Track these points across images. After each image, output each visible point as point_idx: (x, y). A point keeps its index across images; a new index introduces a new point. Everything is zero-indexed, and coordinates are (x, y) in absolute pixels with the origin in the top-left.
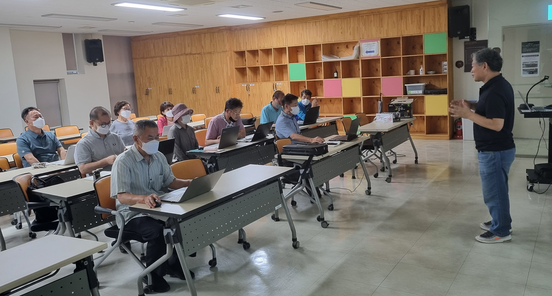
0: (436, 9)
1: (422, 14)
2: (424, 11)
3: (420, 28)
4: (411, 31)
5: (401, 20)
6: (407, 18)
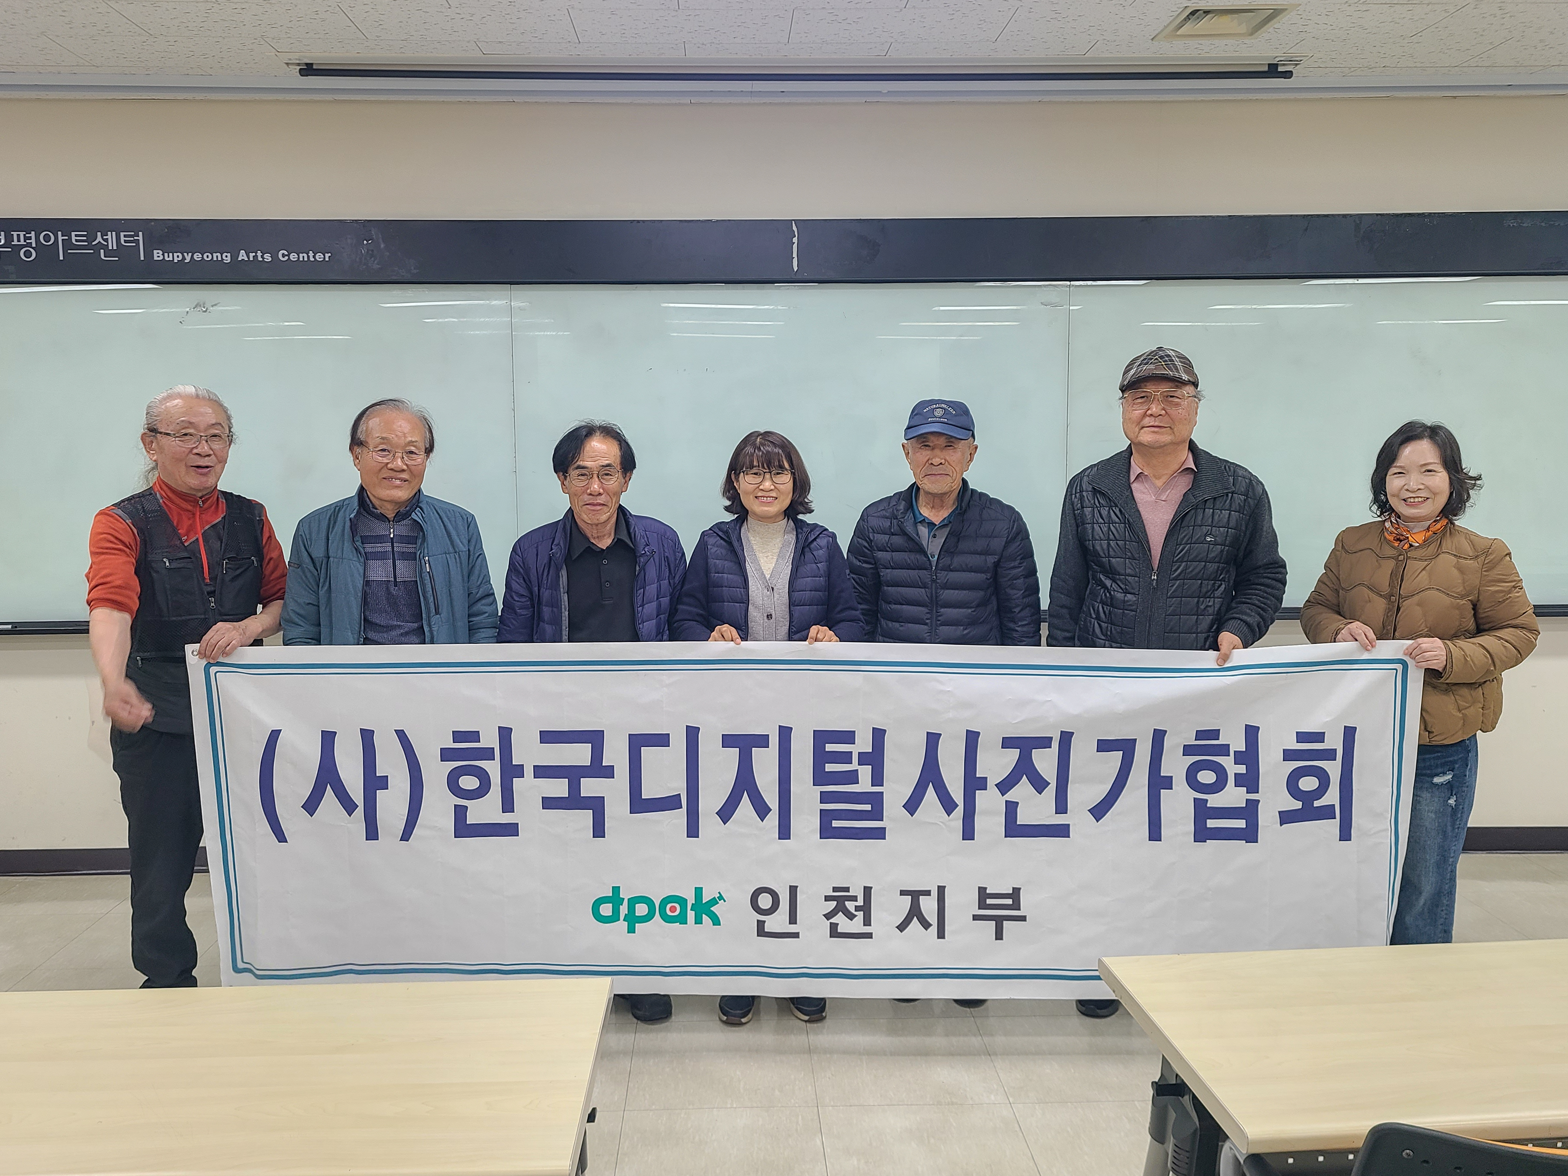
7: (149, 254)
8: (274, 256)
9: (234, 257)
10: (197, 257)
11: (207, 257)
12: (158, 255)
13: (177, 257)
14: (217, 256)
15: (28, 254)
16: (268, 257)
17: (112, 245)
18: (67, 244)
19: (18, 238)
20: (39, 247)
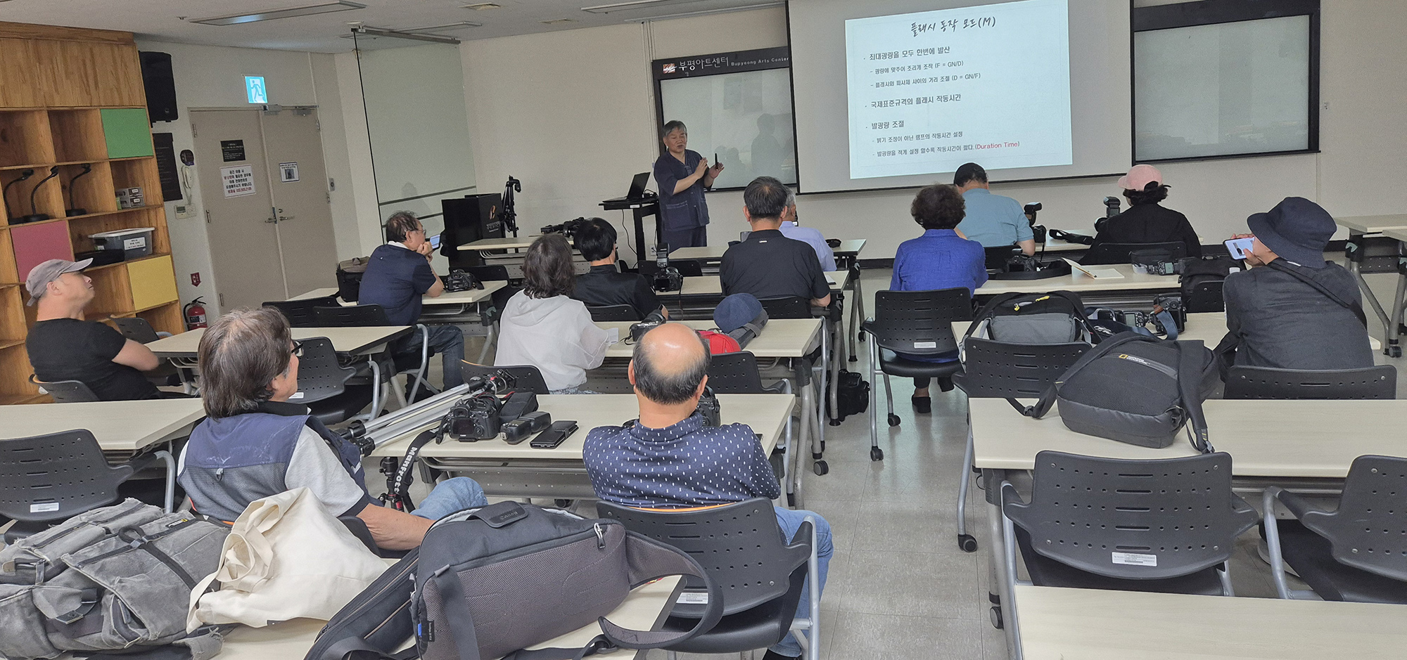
0: (116, 49)
1: (88, 56)
2: (91, 50)
3: (88, 93)
4: (69, 98)
5: (38, 64)
6: (55, 62)
7: (730, 64)
8: (770, 61)
9: (757, 62)
10: (745, 63)
11: (748, 63)
12: (733, 64)
13: (739, 64)
14: (751, 62)
15: (692, 68)
16: (768, 61)
17: (718, 62)
18: (705, 63)
19: (689, 63)
20: (696, 65)
